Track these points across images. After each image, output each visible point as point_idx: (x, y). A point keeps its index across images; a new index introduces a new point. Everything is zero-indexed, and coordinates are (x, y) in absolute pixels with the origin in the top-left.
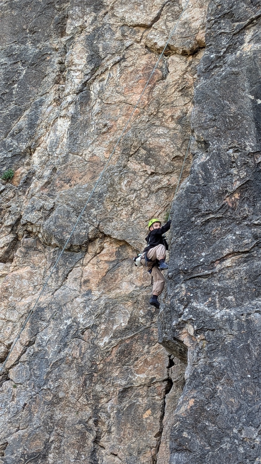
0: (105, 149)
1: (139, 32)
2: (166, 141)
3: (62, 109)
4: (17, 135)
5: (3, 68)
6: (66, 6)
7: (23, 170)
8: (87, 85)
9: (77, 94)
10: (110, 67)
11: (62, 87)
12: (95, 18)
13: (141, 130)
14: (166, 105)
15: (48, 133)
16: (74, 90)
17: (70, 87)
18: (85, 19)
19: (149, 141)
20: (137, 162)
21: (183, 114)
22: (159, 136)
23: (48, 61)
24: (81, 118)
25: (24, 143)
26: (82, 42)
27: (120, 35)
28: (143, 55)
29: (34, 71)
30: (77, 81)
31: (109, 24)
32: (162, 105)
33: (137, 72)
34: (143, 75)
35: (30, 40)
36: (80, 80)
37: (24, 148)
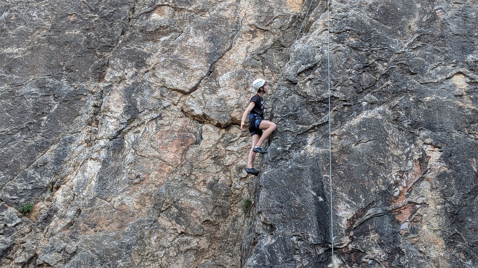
0: (136, 200)
1: (176, 96)
2: (198, 204)
3: (94, 151)
4: (41, 168)
5: (33, 98)
6: (107, 56)
7: (43, 205)
8: (122, 133)
9: (111, 140)
10: (147, 121)
11: (95, 130)
12: (136, 74)
13: (174, 188)
14: (199, 169)
15: (75, 173)
16: (107, 136)
17: (104, 132)
18: (126, 71)
19: (181, 201)
20: (167, 219)
21: (215, 181)
22: (191, 197)
23: (83, 102)
24: (112, 164)
25: (47, 178)
26: (121, 92)
27: (159, 95)
28: (179, 117)
29: (66, 108)
30: (111, 127)
31: (149, 82)
32: (195, 169)
33: (172, 132)
34: (178, 136)
35: (65, 77)
36: (115, 127)
37: (48, 182)
